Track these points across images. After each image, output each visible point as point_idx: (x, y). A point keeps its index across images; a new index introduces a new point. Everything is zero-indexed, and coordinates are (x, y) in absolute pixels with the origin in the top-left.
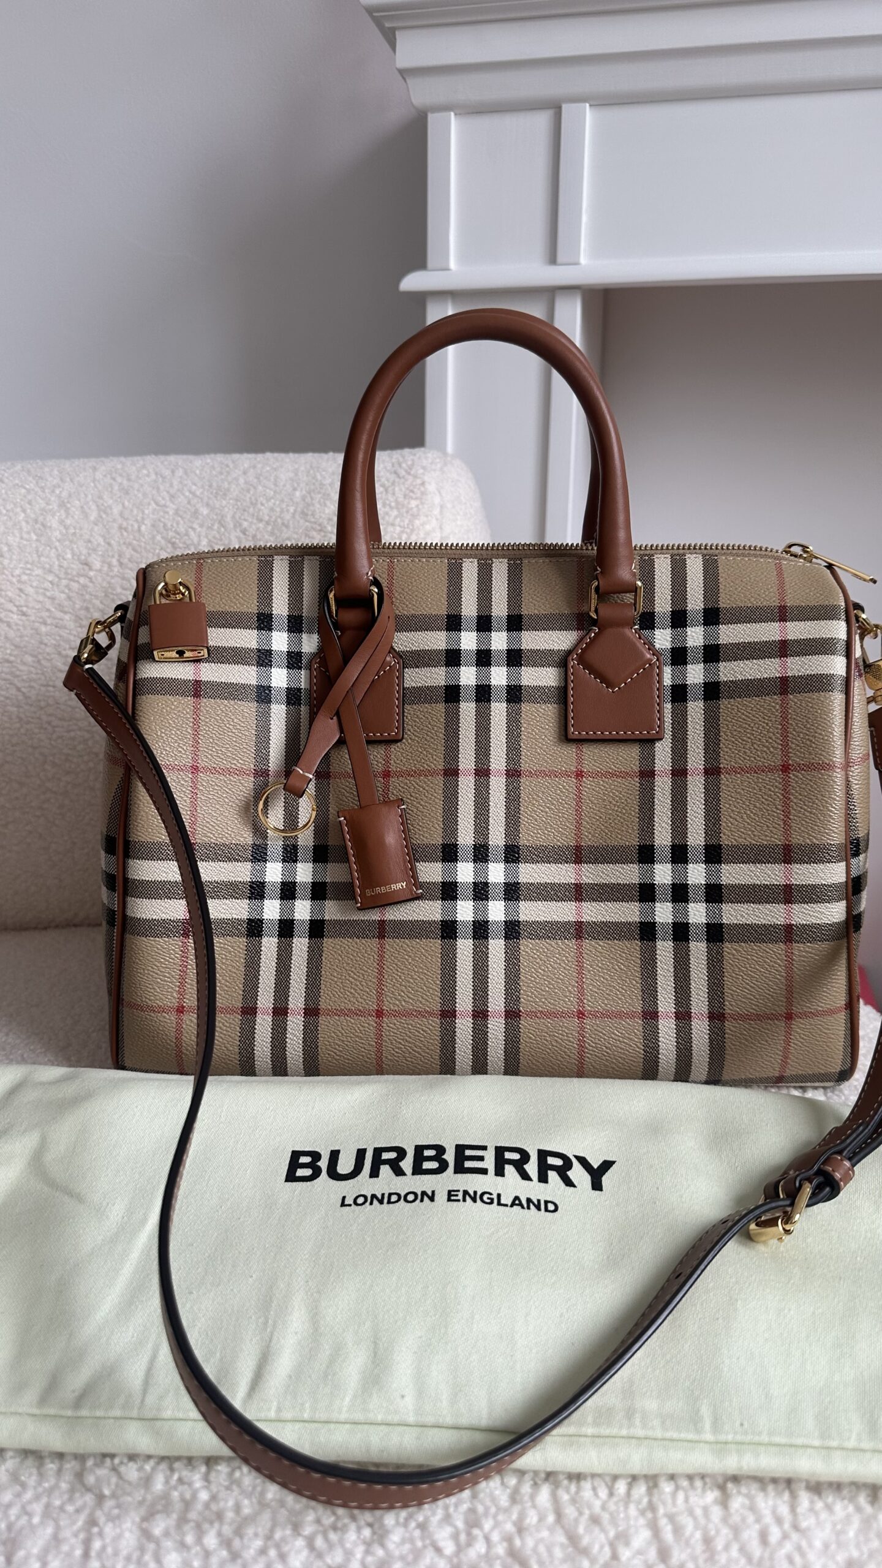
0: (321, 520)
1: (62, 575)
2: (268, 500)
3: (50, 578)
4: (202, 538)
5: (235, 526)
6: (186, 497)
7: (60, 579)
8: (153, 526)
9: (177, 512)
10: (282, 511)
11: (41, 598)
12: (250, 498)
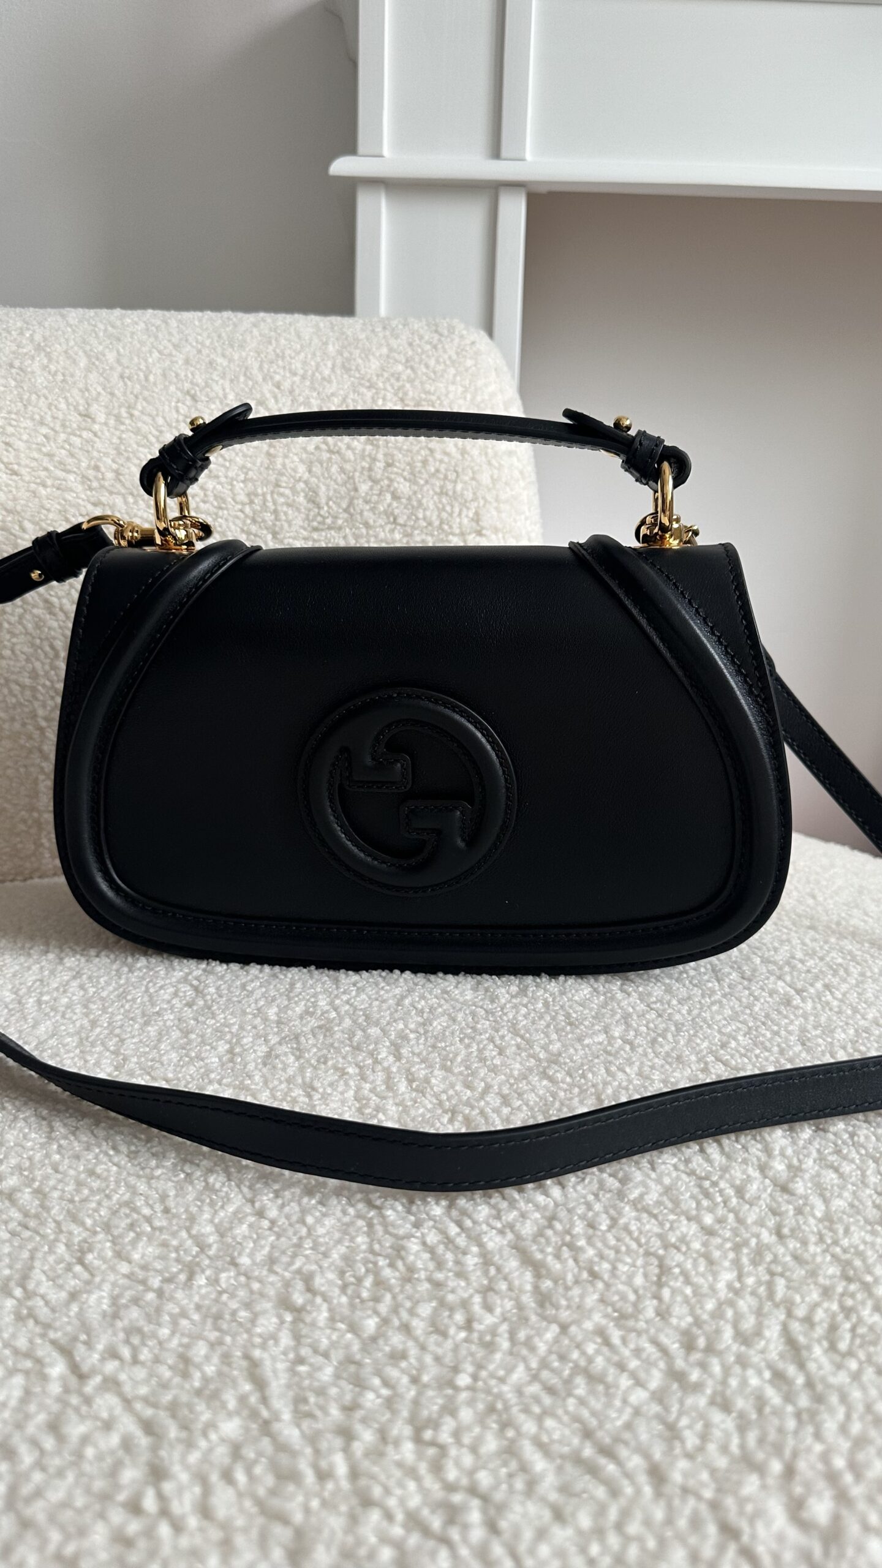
0: (369, 376)
1: (58, 428)
2: (298, 353)
3: (44, 430)
4: (228, 390)
5: (264, 379)
6: (193, 347)
7: (56, 432)
8: (164, 375)
9: (187, 362)
10: (318, 365)
11: (36, 455)
12: (274, 351)
